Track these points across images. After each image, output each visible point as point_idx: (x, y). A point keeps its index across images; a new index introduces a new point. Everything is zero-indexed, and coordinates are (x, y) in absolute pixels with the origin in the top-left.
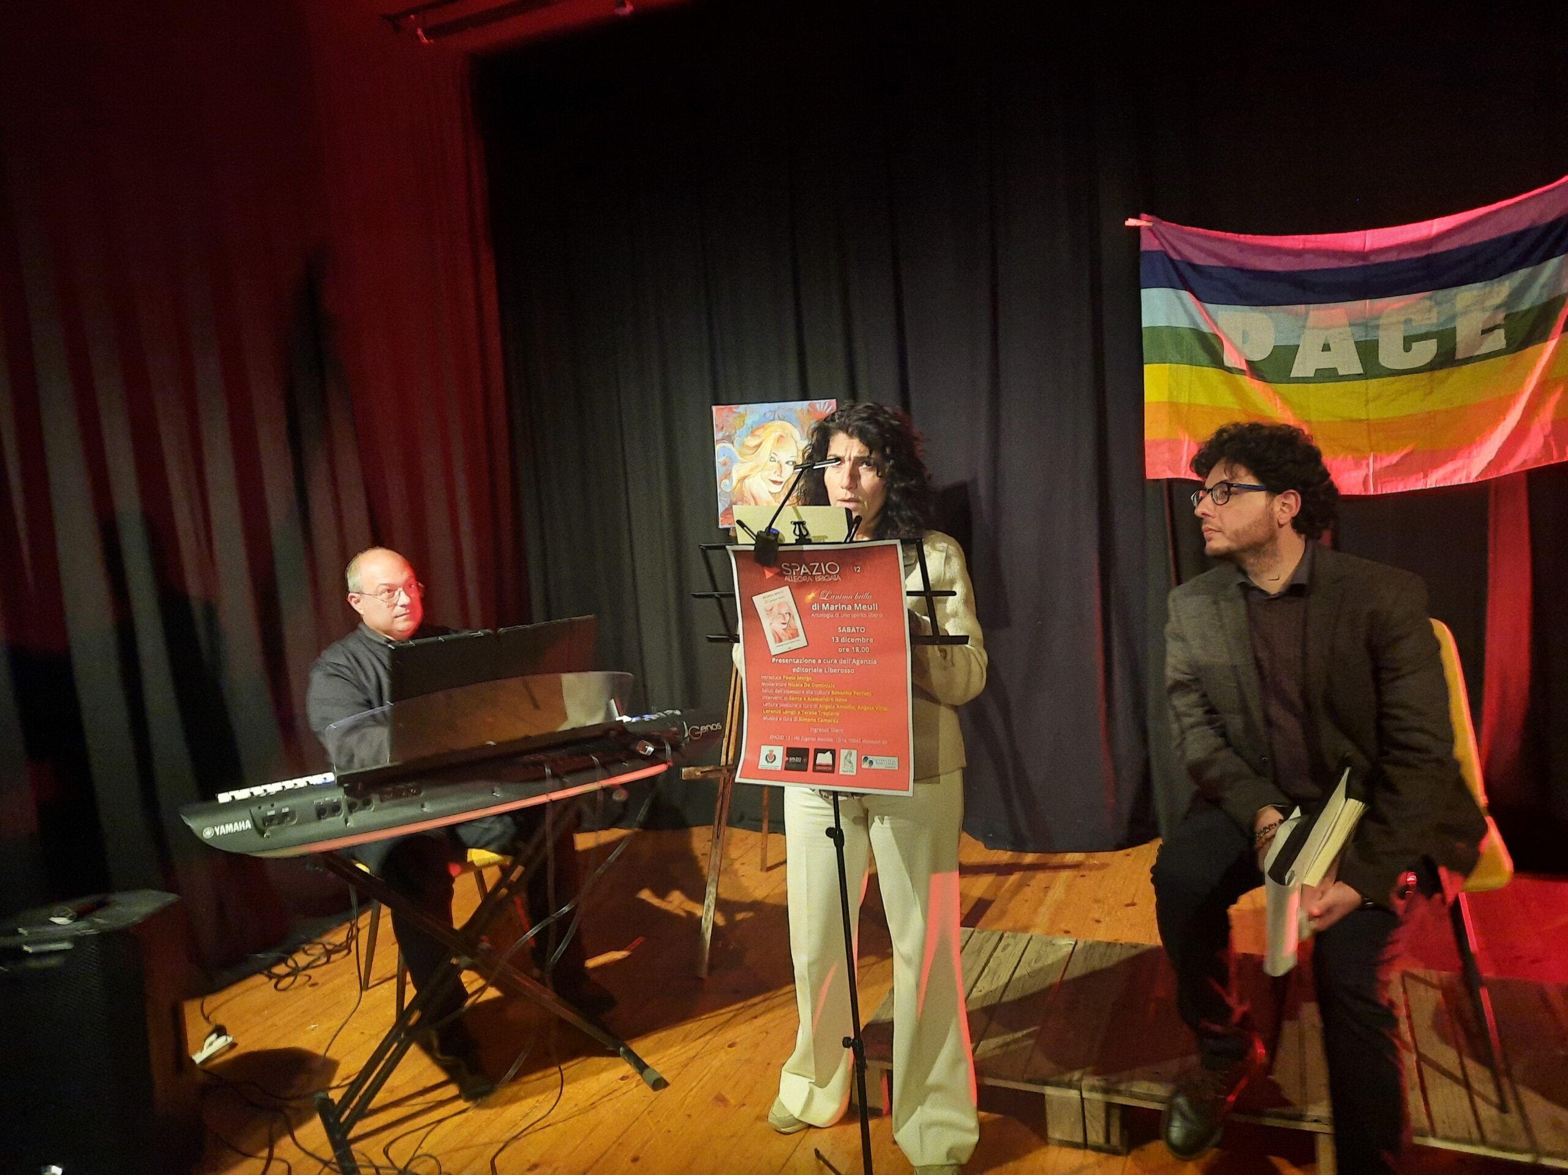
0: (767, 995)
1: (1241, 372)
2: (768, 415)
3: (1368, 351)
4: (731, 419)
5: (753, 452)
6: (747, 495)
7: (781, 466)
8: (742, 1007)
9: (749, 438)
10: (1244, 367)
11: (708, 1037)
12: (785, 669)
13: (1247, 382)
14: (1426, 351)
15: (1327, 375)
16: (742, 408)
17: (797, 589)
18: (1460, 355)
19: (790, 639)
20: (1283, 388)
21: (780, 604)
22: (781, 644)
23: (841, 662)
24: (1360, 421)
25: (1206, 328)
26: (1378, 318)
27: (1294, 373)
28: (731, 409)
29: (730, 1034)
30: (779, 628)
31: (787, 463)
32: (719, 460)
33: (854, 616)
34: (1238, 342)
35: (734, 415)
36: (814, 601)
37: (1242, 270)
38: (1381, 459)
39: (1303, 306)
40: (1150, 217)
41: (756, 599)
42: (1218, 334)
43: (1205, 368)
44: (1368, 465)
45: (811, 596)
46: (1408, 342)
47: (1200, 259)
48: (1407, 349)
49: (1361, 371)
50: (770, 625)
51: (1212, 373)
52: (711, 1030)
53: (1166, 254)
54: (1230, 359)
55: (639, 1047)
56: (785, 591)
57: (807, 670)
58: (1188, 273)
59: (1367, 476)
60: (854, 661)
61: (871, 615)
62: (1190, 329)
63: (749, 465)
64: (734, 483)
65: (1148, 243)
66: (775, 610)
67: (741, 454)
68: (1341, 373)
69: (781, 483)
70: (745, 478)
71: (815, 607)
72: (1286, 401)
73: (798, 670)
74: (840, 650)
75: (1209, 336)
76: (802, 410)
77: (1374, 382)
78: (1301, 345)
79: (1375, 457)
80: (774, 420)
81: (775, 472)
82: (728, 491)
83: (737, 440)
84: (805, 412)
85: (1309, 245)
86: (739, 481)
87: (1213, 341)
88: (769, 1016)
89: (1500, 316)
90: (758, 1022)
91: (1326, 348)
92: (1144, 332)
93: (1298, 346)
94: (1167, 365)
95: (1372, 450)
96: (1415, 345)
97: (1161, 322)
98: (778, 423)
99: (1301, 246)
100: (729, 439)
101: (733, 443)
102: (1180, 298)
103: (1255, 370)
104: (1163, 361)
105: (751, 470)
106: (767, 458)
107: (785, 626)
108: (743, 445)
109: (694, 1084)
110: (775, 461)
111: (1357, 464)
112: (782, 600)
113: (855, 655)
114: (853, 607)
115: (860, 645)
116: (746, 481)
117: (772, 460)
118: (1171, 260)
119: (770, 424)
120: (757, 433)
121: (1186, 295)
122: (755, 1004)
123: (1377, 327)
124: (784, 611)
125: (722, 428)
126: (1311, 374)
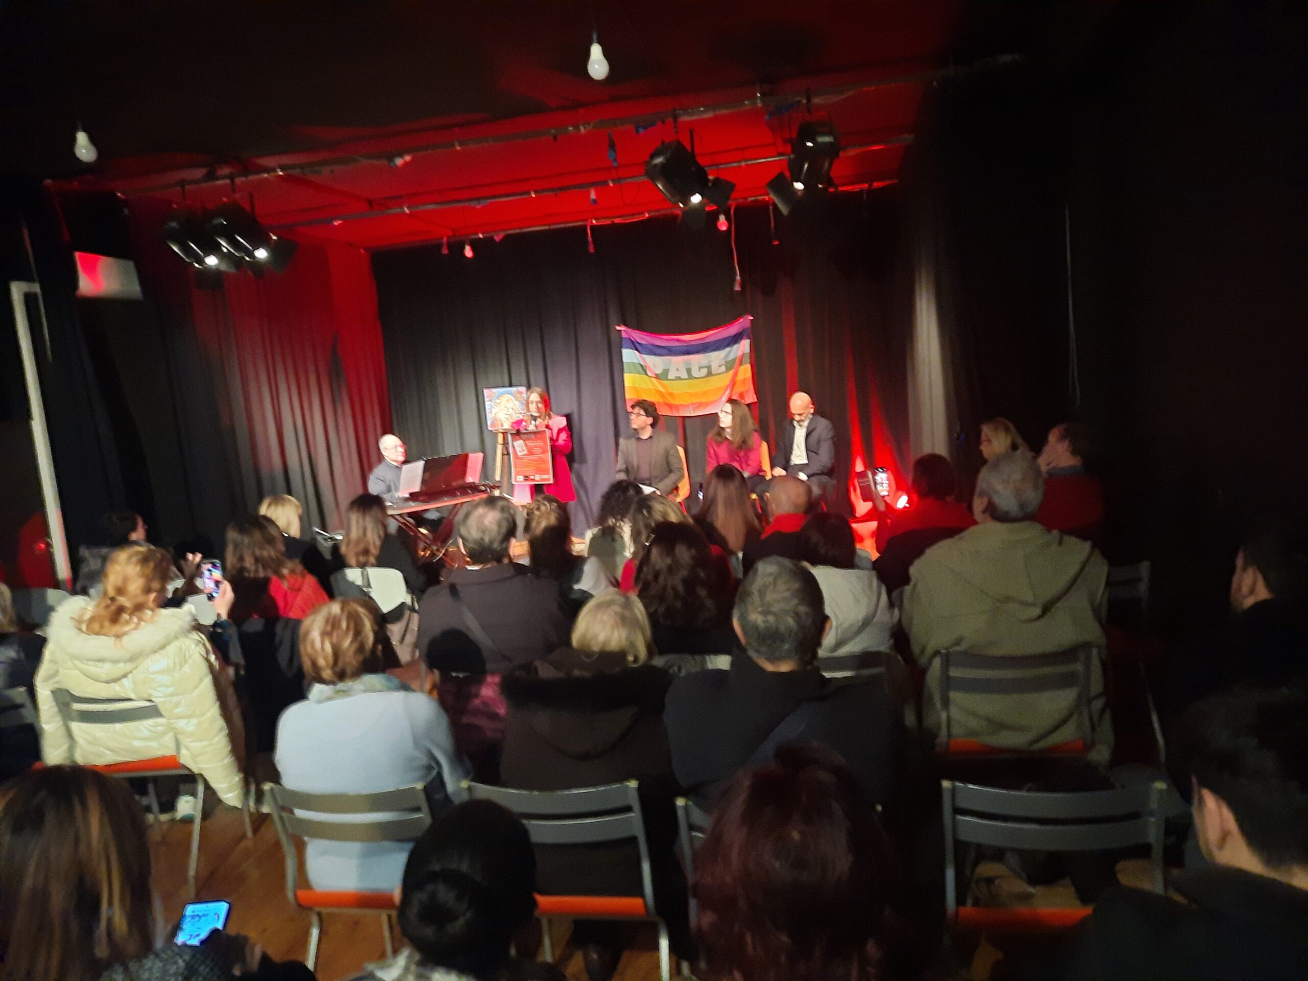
1: (653, 377)
2: (503, 392)
3: (689, 371)
5: (499, 405)
6: (496, 419)
7: (508, 409)
9: (495, 399)
12: (522, 459)
13: (656, 380)
14: (704, 372)
15: (679, 378)
16: (494, 390)
17: (524, 441)
18: (713, 373)
20: (664, 382)
22: (521, 452)
24: (688, 393)
28: (490, 390)
31: (510, 408)
32: (487, 407)
35: (491, 392)
37: (654, 345)
39: (670, 357)
42: (646, 365)
46: (700, 368)
47: (639, 341)
48: (699, 370)
53: (629, 338)
54: (650, 373)
56: (521, 441)
57: (527, 458)
62: (638, 363)
63: (498, 409)
64: (493, 415)
67: (496, 406)
68: (682, 377)
69: (509, 415)
77: (690, 380)
80: (505, 394)
81: (506, 411)
83: (493, 401)
84: (515, 391)
87: (645, 367)
89: (723, 361)
91: (677, 370)
92: (624, 363)
94: (632, 374)
96: (702, 370)
97: (629, 361)
101: (491, 401)
102: (634, 353)
103: (657, 377)
105: (499, 410)
106: (504, 406)
108: (495, 402)
110: (506, 407)
116: (497, 414)
118: (632, 341)
120: (500, 398)
121: (636, 352)
124: (521, 445)
125: (488, 396)
126: (673, 378)
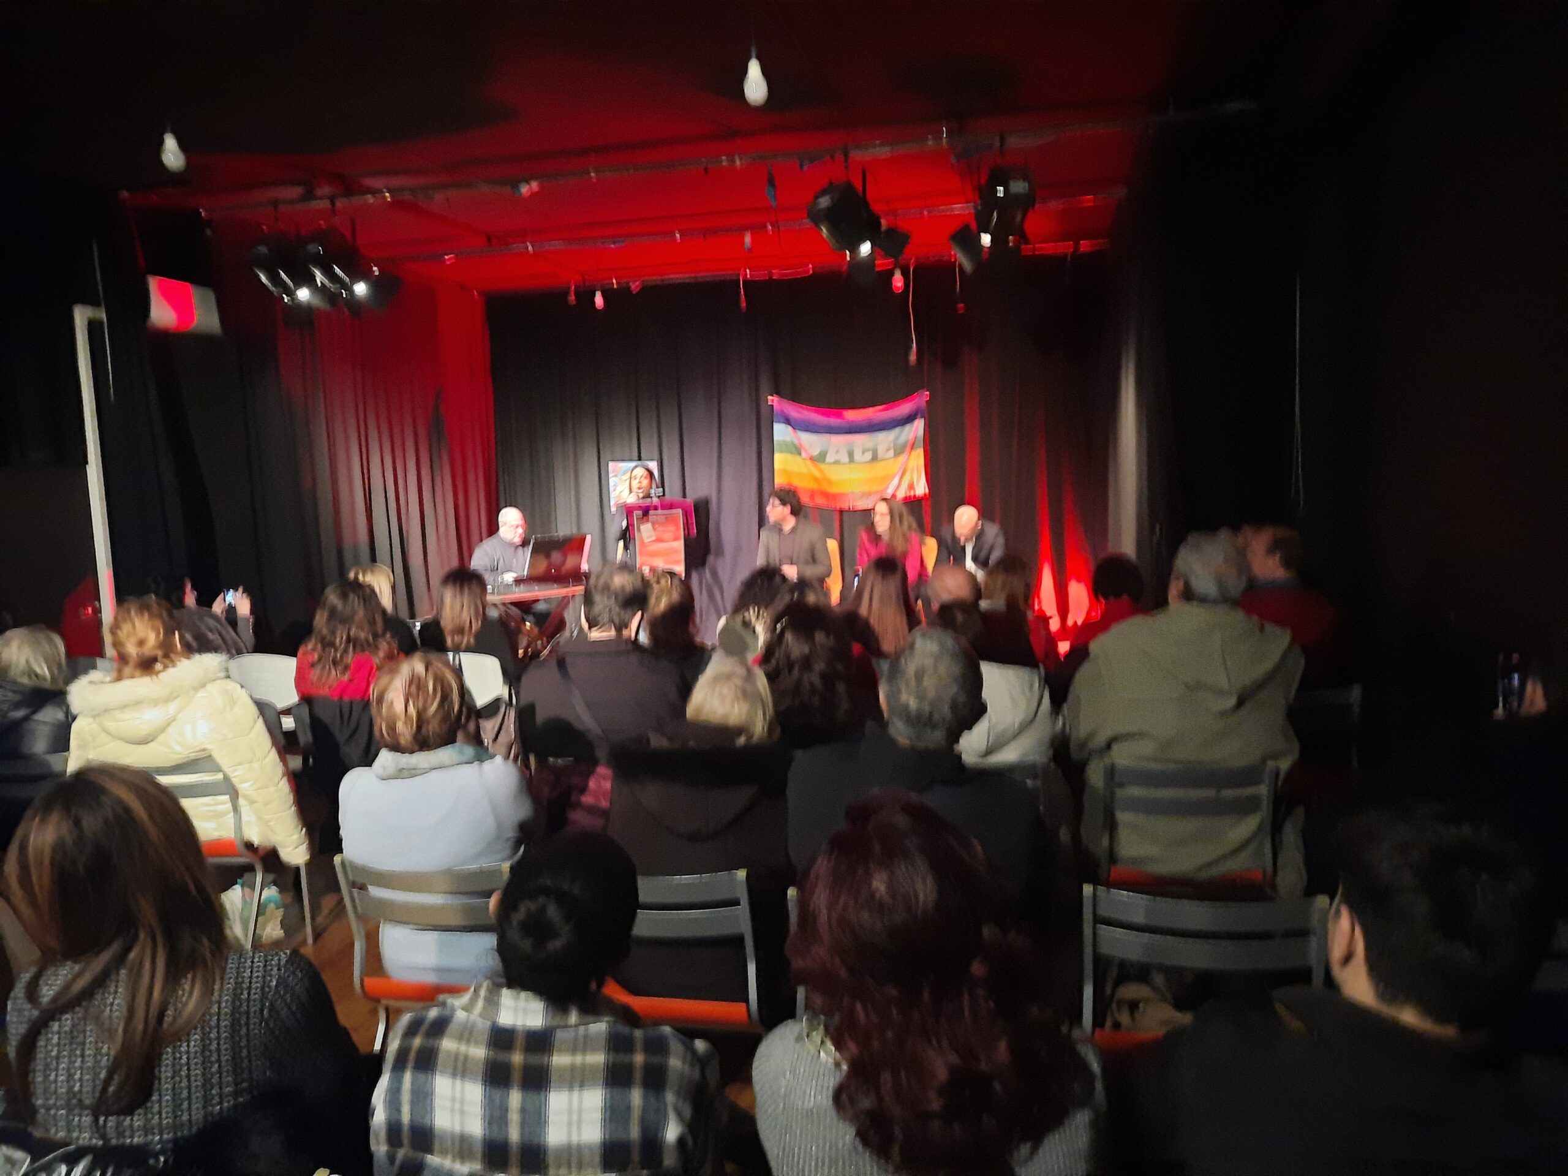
3: (851, 455)
5: (625, 481)
9: (624, 476)
10: (808, 457)
25: (795, 441)
26: (853, 442)
37: (808, 420)
39: (829, 436)
40: (777, 397)
45: (656, 526)
47: (794, 415)
58: (790, 419)
63: (624, 486)
68: (842, 461)
70: (622, 491)
78: (829, 449)
82: (615, 496)
83: (617, 475)
86: (619, 493)
89: (892, 445)
91: (837, 452)
92: (775, 441)
96: (865, 453)
97: (781, 438)
100: (613, 473)
104: (780, 452)
121: (789, 428)
123: (852, 445)
125: (612, 468)
126: (832, 461)
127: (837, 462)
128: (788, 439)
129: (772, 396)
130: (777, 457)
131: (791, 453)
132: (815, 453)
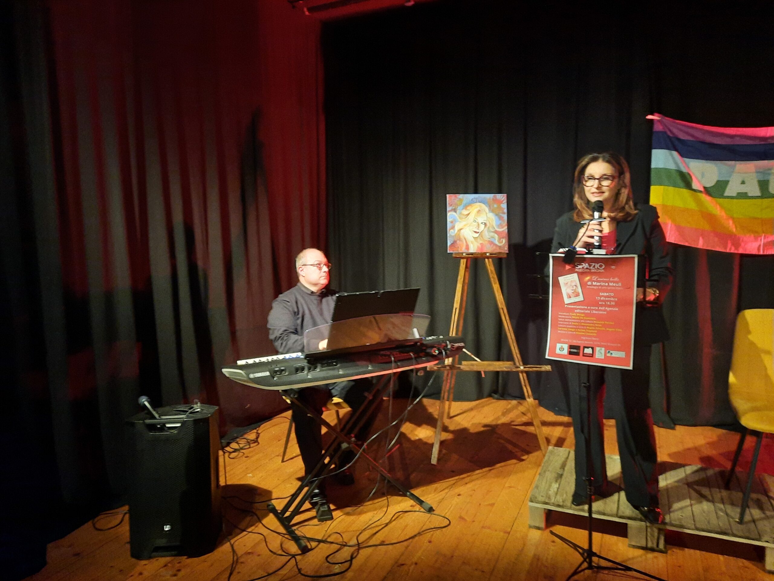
0: (469, 474)
1: (701, 192)
2: (474, 200)
3: (764, 184)
4: (456, 201)
5: (466, 217)
6: (462, 237)
7: (479, 225)
8: (458, 479)
9: (464, 210)
10: (702, 189)
11: (446, 491)
12: (572, 310)
13: (704, 198)
16: (461, 196)
17: (581, 275)
19: (575, 297)
20: (721, 200)
21: (572, 281)
22: (570, 299)
23: (600, 308)
24: (758, 218)
25: (684, 170)
26: (770, 169)
27: (726, 194)
28: (456, 196)
29: (457, 490)
30: (570, 291)
31: (482, 223)
32: (449, 220)
33: (609, 288)
34: (700, 178)
35: (457, 199)
36: (589, 280)
37: (703, 143)
38: (768, 237)
39: (733, 162)
40: (660, 115)
41: (560, 278)
42: (689, 172)
43: (682, 189)
44: (761, 240)
45: (588, 278)
47: (682, 136)
49: (759, 194)
50: (565, 290)
51: (685, 192)
52: (448, 487)
53: (665, 133)
54: (695, 185)
55: (417, 492)
56: (575, 276)
57: (582, 311)
58: (676, 143)
59: (760, 246)
60: (606, 308)
61: (617, 288)
62: (676, 170)
63: (464, 223)
64: (456, 231)
65: (657, 128)
66: (569, 284)
67: (460, 218)
68: (750, 195)
69: (478, 232)
70: (461, 229)
71: (589, 283)
72: (722, 207)
73: (578, 311)
74: (600, 303)
75: (687, 174)
76: (490, 199)
77: (766, 201)
78: (731, 179)
79: (765, 236)
80: (476, 202)
81: (476, 228)
82: (453, 235)
83: (458, 211)
84: (491, 199)
85: (739, 133)
86: (458, 231)
87: (688, 177)
88: (473, 483)
90: (469, 486)
91: (743, 183)
92: (652, 170)
93: (728, 181)
94: (662, 187)
95: (763, 232)
97: (661, 166)
98: (478, 204)
99: (734, 133)
100: (455, 210)
101: (456, 212)
102: (672, 156)
103: (707, 191)
104: (660, 184)
105: (465, 225)
106: (472, 220)
107: (573, 291)
108: (461, 213)
109: (446, 511)
110: (476, 222)
111: (756, 239)
112: (573, 279)
113: (606, 306)
114: (609, 284)
115: (610, 301)
116: (462, 231)
117: (475, 221)
118: (669, 137)
119: (474, 204)
120: (468, 208)
121: (675, 153)
122: (464, 478)
123: (769, 174)
124: (573, 284)
125: (451, 205)
126: (735, 195)
127: (743, 196)
128: (672, 166)
129: (652, 114)
130: (654, 190)
131: (675, 185)
132: (710, 183)
